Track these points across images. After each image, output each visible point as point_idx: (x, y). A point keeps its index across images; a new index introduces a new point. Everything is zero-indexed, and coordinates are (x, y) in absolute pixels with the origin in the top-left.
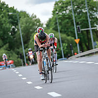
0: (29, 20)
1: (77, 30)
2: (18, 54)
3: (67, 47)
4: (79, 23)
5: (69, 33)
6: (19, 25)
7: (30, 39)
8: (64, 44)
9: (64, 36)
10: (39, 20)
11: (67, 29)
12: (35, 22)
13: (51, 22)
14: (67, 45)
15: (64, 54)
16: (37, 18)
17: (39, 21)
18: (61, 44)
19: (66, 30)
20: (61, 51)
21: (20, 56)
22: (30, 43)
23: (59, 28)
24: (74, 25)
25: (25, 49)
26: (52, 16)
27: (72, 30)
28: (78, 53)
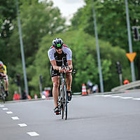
0: (39, 10)
1: (132, 34)
2: (12, 77)
3: (110, 67)
4: (137, 21)
5: (117, 41)
6: (18, 18)
7: (37, 49)
8: (105, 62)
9: (106, 45)
10: (59, 11)
11: (113, 32)
12: (51, 15)
13: (82, 17)
14: (110, 63)
15: (104, 82)
16: (54, 6)
17: (57, 12)
18: (99, 61)
19: (110, 33)
20: (98, 75)
21: (16, 81)
22: (37, 56)
23: (97, 29)
24: (126, 25)
25: (27, 66)
26: (85, 4)
27: (122, 34)
28: (130, 81)
